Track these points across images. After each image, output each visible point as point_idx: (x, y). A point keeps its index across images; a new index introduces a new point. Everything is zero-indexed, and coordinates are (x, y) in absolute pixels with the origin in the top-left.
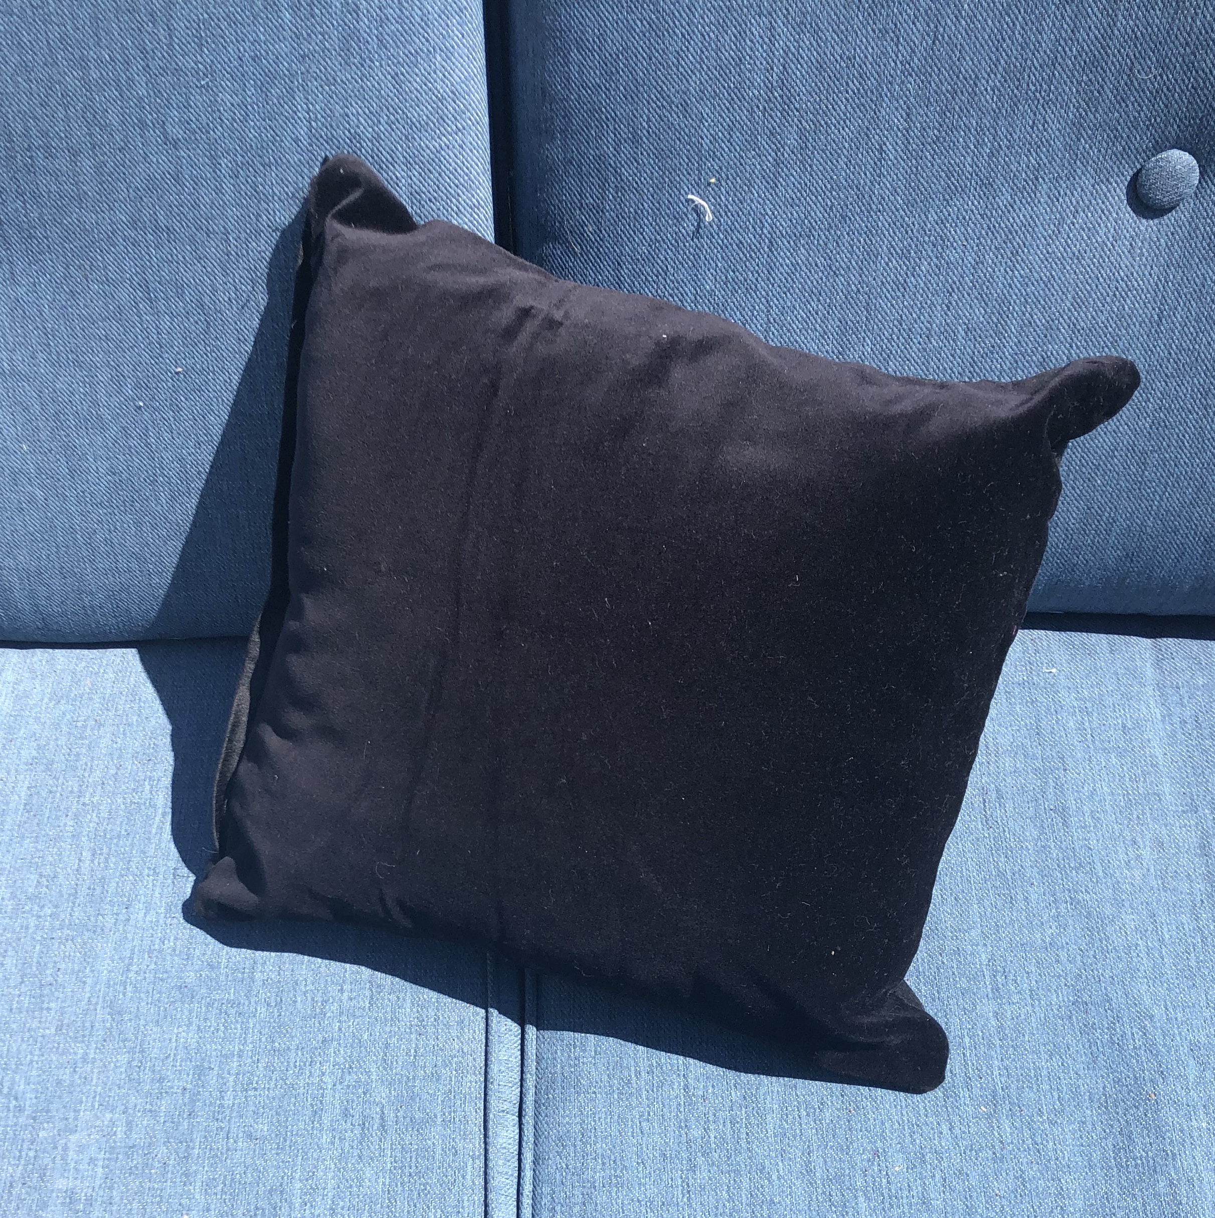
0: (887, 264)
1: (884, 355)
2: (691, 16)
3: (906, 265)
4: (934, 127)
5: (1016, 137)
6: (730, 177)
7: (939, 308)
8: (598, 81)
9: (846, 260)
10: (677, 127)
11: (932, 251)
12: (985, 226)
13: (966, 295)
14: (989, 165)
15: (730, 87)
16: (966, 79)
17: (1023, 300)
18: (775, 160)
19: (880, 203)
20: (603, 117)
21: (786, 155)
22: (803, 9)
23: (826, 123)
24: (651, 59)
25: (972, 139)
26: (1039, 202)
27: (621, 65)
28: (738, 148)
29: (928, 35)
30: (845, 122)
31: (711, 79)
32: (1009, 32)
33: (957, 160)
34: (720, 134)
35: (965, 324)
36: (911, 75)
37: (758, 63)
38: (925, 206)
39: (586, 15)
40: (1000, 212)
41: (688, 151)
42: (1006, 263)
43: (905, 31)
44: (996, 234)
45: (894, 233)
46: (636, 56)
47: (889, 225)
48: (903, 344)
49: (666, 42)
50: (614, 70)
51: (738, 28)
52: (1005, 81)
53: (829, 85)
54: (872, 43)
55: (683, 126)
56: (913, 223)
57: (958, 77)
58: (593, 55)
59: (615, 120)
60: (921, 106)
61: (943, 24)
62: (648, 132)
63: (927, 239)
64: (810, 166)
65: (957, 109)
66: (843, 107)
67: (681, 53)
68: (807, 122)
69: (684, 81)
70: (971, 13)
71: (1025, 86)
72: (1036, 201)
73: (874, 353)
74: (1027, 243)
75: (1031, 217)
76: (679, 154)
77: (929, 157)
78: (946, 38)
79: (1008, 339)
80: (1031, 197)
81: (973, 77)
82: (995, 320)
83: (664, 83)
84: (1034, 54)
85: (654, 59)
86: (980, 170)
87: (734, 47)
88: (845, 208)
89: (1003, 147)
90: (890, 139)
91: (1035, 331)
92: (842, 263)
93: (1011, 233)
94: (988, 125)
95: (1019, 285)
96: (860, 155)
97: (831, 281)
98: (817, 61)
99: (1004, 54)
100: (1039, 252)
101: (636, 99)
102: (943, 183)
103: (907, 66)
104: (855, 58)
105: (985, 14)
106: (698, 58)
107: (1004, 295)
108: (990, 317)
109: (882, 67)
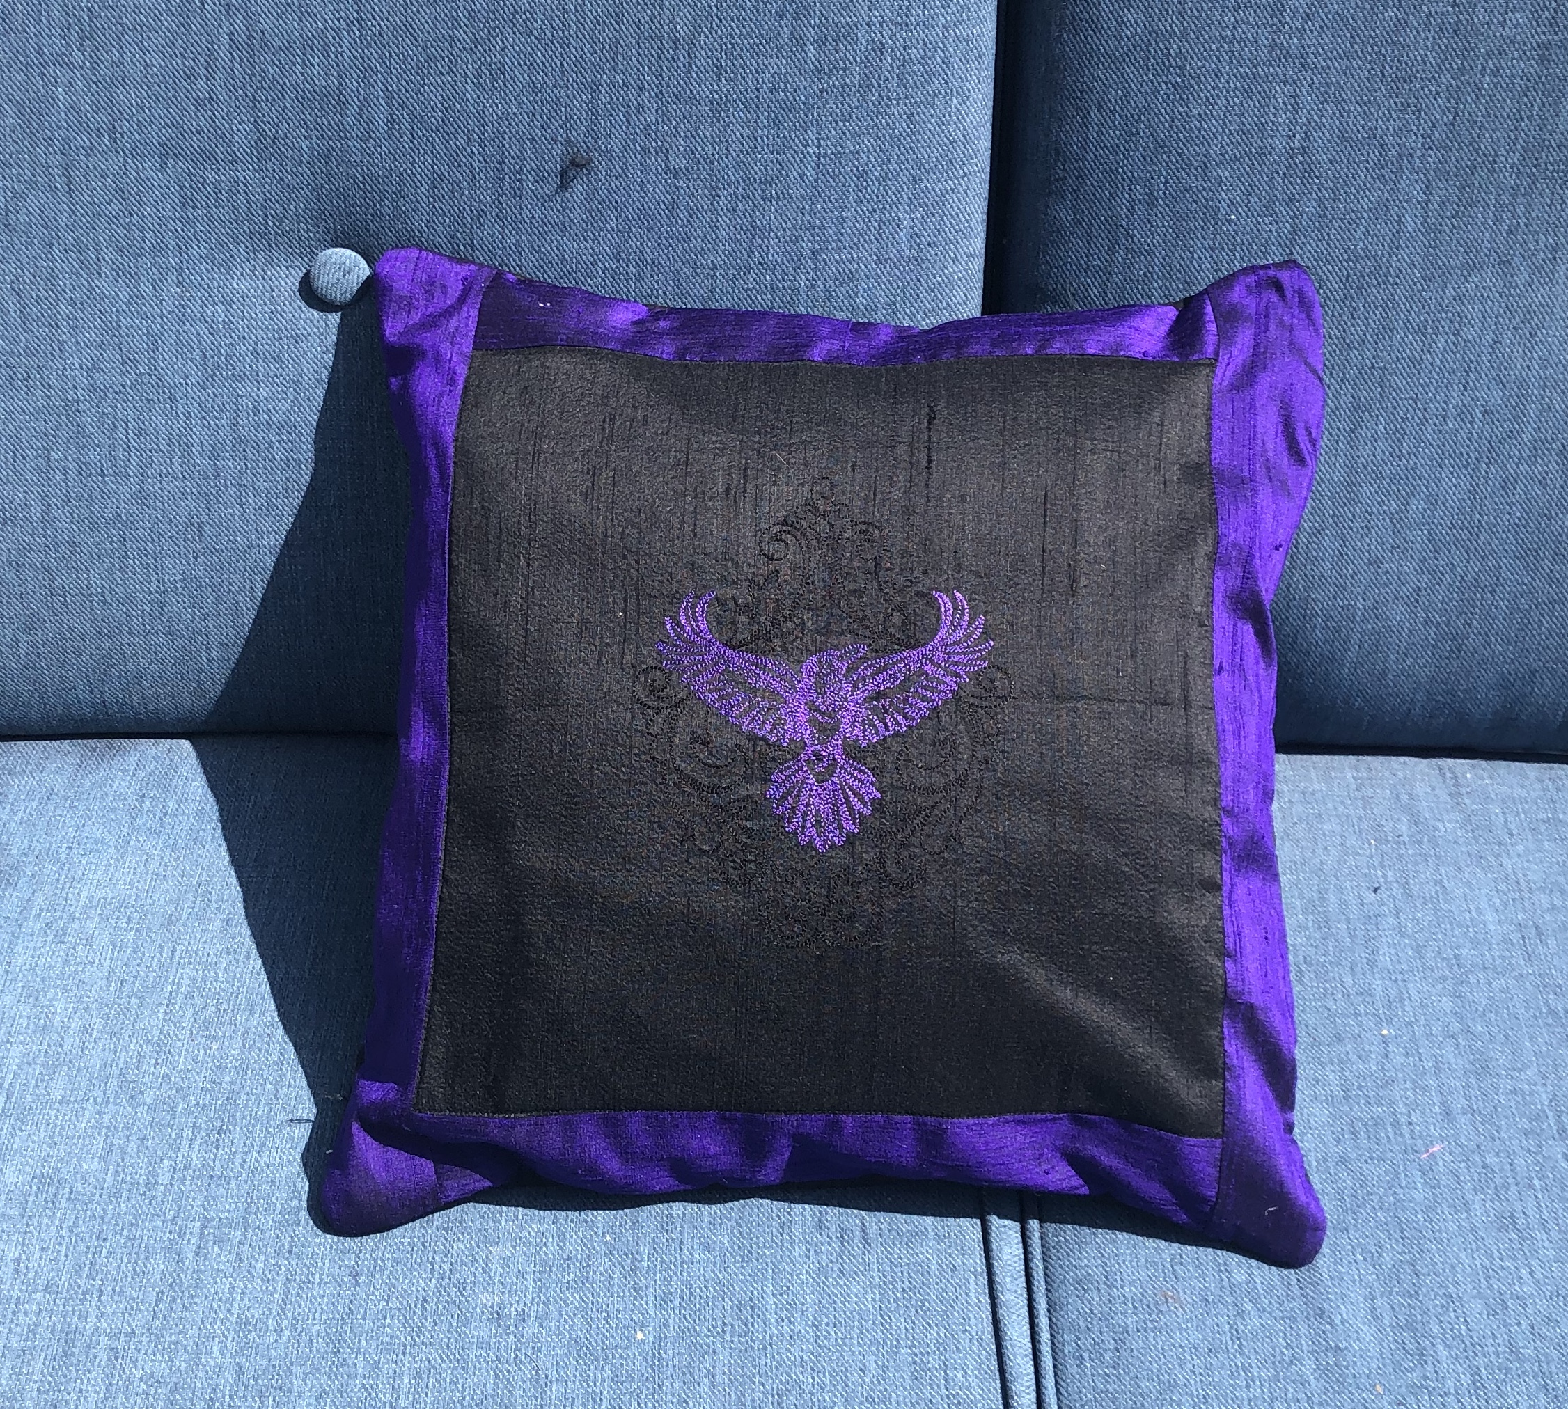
0: (1403, 339)
1: (1398, 435)
2: (1217, 81)
3: (1423, 342)
4: (1454, 202)
5: (1534, 215)
6: (1246, 242)
7: (1456, 388)
8: (1117, 142)
9: (1361, 333)
10: (1195, 189)
11: (1450, 328)
12: (1503, 305)
13: (1484, 376)
14: (1508, 242)
15: (1251, 152)
16: (1484, 154)
17: (1542, 383)
18: (1292, 227)
19: (1398, 276)
20: (1119, 177)
21: (1304, 223)
22: (1328, 80)
23: (1346, 193)
24: (1173, 121)
25: (1491, 215)
26: (1557, 282)
27: (1143, 126)
28: (1255, 213)
29: (1449, 111)
30: (1364, 192)
31: (1232, 143)
32: (1528, 113)
33: (1476, 236)
34: (1238, 199)
35: (1482, 406)
36: (1431, 148)
37: (1280, 129)
38: (1443, 281)
39: (1111, 77)
40: (1518, 291)
41: (1204, 214)
42: (1524, 344)
43: (1427, 106)
44: (1514, 314)
45: (1411, 307)
46: (1159, 118)
47: (1406, 299)
48: (1418, 425)
49: (1190, 105)
50: (1134, 131)
51: (1263, 94)
52: (1524, 159)
53: (1350, 155)
54: (1395, 116)
55: (1201, 188)
56: (1430, 298)
57: (1478, 153)
58: (1114, 116)
59: (1131, 181)
60: (1440, 180)
61: (1463, 100)
62: (1165, 193)
63: (1444, 315)
64: (1328, 234)
65: (1477, 185)
66: (1363, 177)
67: (1204, 116)
68: (1326, 189)
69: (1206, 144)
70: (1490, 93)
71: (1543, 165)
72: (1554, 282)
73: (1388, 433)
74: (1545, 324)
75: (1549, 298)
76: (1194, 217)
77: (1448, 232)
78: (1467, 114)
79: (1527, 424)
80: (1549, 277)
81: (1493, 153)
82: (1514, 403)
83: (1185, 145)
84: (1551, 135)
85: (1176, 121)
86: (1499, 248)
87: (1257, 113)
88: (1361, 279)
89: (1522, 225)
90: (1410, 211)
91: (1555, 416)
92: (1357, 336)
93: (1529, 313)
94: (1507, 201)
95: (1537, 367)
96: (1379, 226)
97: (1345, 353)
98: (1339, 130)
99: (1522, 133)
100: (1558, 334)
101: (1155, 160)
102: (1461, 258)
103: (1428, 140)
104: (1376, 128)
105: (1503, 94)
106: (1221, 121)
107: (1522, 376)
108: (1508, 400)
109: (1404, 139)
